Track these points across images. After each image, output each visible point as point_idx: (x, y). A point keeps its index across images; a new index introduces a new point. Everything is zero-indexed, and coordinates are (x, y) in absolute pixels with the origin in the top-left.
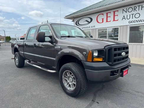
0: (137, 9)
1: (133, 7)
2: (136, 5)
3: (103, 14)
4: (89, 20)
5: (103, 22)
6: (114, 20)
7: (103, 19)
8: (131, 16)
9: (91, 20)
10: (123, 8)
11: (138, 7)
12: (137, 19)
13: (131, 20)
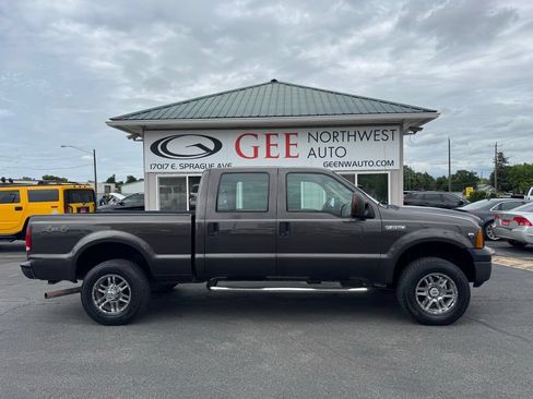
0: (340, 138)
1: (331, 131)
2: (338, 130)
3: (256, 136)
4: (211, 146)
5: (256, 156)
6: (288, 155)
7: (256, 149)
8: (328, 150)
9: (218, 146)
10: (309, 130)
11: (340, 134)
12: (341, 160)
13: (328, 159)
